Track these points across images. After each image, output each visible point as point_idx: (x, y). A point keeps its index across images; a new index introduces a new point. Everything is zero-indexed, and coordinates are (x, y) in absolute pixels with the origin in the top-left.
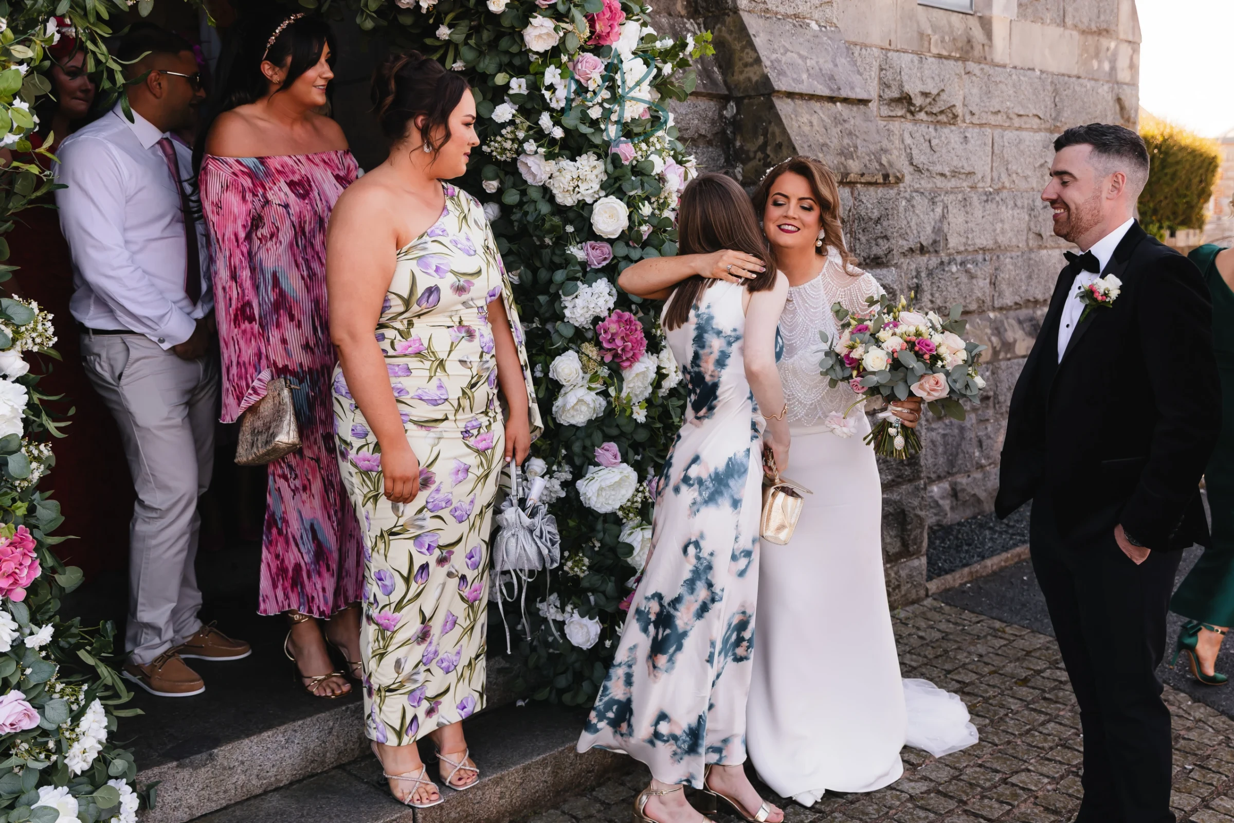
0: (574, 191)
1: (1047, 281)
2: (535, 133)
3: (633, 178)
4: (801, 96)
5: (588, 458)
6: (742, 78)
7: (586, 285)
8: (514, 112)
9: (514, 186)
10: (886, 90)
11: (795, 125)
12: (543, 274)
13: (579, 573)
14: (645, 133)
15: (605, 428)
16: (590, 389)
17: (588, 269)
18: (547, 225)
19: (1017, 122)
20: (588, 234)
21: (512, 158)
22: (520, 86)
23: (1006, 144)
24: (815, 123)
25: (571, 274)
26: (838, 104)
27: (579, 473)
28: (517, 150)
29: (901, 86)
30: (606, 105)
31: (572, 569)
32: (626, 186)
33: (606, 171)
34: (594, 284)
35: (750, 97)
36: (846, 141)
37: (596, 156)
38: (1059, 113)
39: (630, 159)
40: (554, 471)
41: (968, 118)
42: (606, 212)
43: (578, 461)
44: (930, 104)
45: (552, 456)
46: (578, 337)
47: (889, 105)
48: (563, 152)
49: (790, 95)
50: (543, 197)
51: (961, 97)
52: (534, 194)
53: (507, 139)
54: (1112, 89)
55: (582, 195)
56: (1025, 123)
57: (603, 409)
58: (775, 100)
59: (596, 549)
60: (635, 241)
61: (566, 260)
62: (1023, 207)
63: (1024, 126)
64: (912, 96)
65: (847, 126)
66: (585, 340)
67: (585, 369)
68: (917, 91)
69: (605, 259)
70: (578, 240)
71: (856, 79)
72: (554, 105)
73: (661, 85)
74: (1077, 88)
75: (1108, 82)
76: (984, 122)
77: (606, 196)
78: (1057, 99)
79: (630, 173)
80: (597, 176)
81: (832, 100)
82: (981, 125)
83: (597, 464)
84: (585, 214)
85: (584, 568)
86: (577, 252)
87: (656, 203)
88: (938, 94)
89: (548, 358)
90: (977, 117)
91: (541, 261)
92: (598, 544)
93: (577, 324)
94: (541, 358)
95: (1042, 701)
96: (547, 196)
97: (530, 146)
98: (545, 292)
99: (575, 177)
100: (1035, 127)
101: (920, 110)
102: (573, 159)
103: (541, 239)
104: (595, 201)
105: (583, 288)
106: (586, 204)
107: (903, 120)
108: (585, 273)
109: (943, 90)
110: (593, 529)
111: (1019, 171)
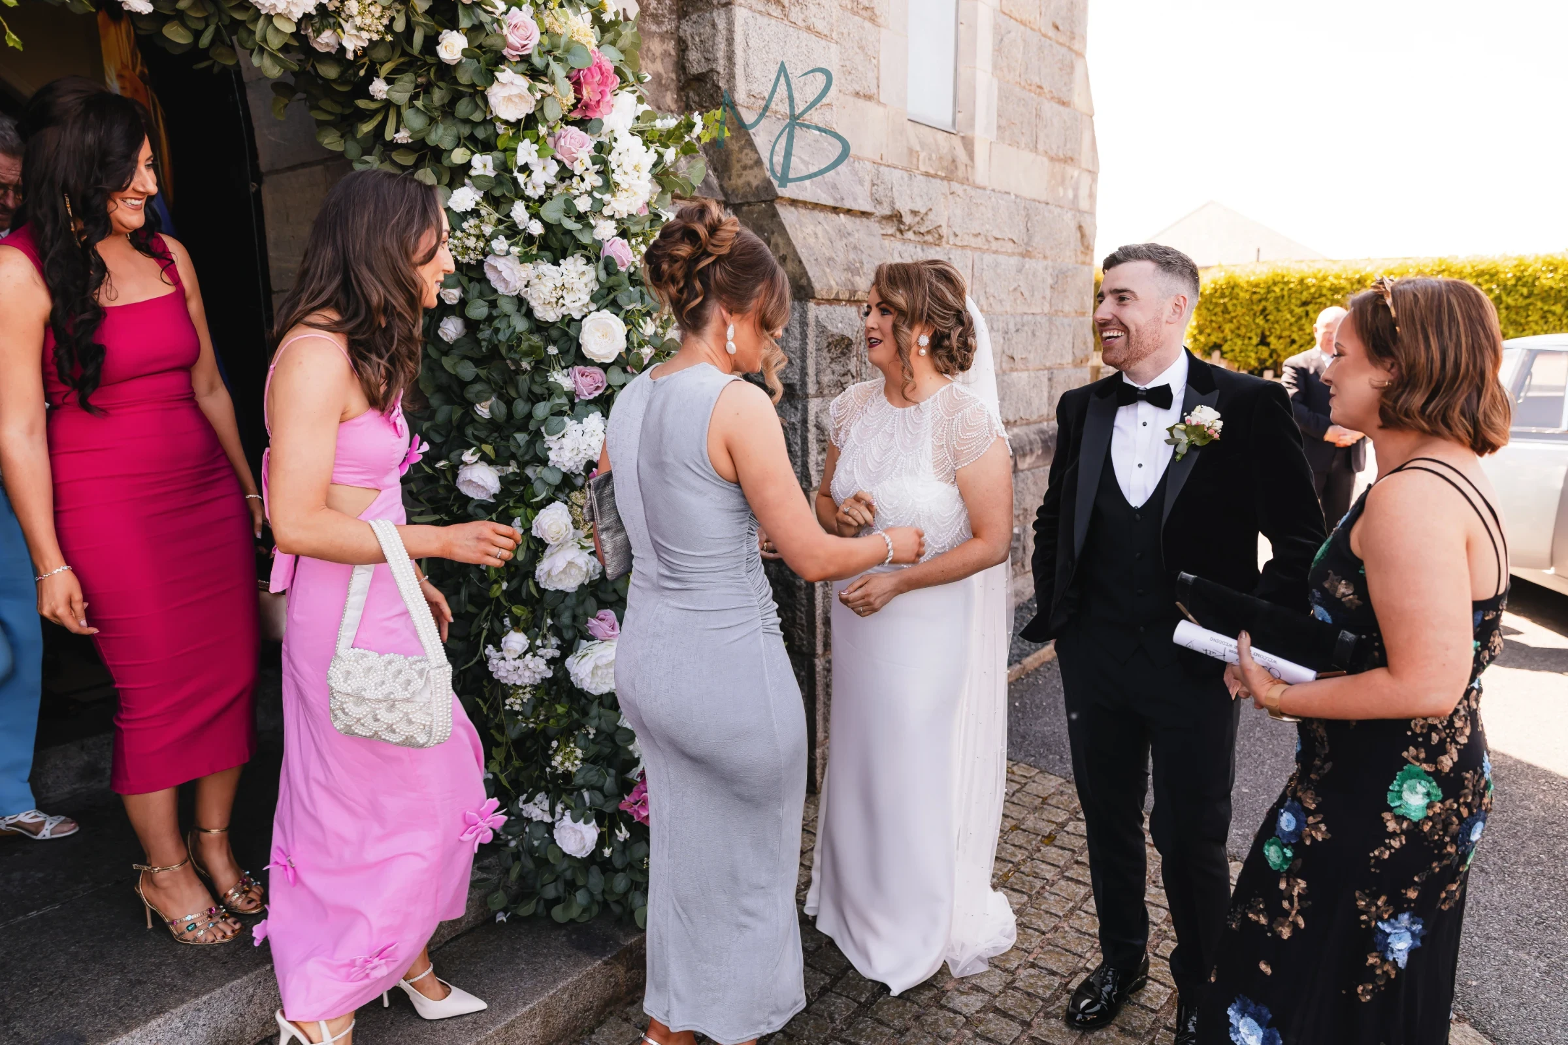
0: (557, 303)
1: (1017, 403)
2: (507, 228)
3: (631, 289)
4: (805, 204)
5: (580, 631)
6: (740, 182)
7: (575, 422)
8: (478, 199)
9: (481, 295)
10: (878, 206)
11: (800, 236)
12: (521, 407)
13: (570, 769)
14: (644, 234)
15: (599, 593)
16: (583, 547)
17: (577, 401)
18: (524, 346)
19: (995, 245)
20: (577, 357)
21: (477, 260)
22: (485, 166)
23: (985, 267)
24: (820, 235)
25: (557, 409)
26: (841, 215)
27: (567, 649)
28: (483, 249)
29: (892, 203)
30: (597, 195)
31: (562, 763)
32: (622, 299)
33: (597, 279)
34: (585, 420)
35: (749, 204)
36: (852, 256)
37: (584, 261)
38: (1030, 238)
39: (628, 264)
40: (539, 647)
41: (952, 239)
42: (598, 330)
43: (568, 635)
44: (918, 223)
45: (535, 626)
46: (567, 484)
47: (879, 222)
48: (543, 253)
49: (794, 202)
50: (519, 311)
51: (946, 218)
52: (507, 307)
53: (469, 235)
54: (1074, 216)
55: (568, 309)
56: (1002, 247)
57: (598, 571)
58: (778, 207)
59: (591, 737)
60: (634, 367)
61: (548, 389)
62: (998, 330)
63: (1000, 250)
64: (903, 214)
65: (851, 239)
66: (574, 488)
67: (576, 524)
68: (907, 209)
69: (597, 388)
70: (563, 364)
71: (858, 189)
72: (529, 192)
73: (661, 175)
74: (1046, 214)
75: (1071, 209)
76: (965, 244)
77: (598, 310)
78: (1029, 225)
79: (627, 282)
80: (586, 285)
81: (835, 210)
82: (963, 247)
83: (591, 638)
84: (572, 332)
85: (577, 762)
86: (562, 379)
87: (658, 321)
88: (926, 214)
89: (529, 511)
90: (959, 238)
91: (518, 392)
92: (592, 731)
93: (564, 470)
94: (521, 511)
95: (1075, 866)
96: (524, 310)
97: (501, 244)
98: (523, 428)
99: (559, 285)
100: (1010, 251)
101: (909, 230)
102: (556, 263)
103: (517, 363)
104: (585, 316)
105: (570, 424)
106: (573, 320)
107: (892, 238)
108: (573, 405)
109: (931, 210)
110: (585, 713)
111: (996, 295)
